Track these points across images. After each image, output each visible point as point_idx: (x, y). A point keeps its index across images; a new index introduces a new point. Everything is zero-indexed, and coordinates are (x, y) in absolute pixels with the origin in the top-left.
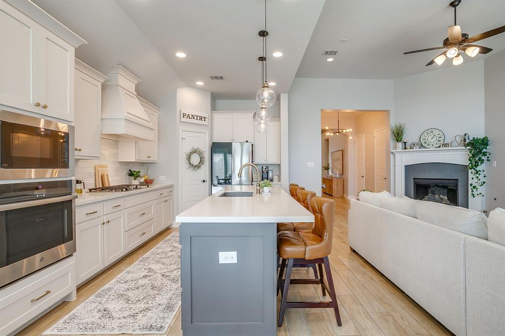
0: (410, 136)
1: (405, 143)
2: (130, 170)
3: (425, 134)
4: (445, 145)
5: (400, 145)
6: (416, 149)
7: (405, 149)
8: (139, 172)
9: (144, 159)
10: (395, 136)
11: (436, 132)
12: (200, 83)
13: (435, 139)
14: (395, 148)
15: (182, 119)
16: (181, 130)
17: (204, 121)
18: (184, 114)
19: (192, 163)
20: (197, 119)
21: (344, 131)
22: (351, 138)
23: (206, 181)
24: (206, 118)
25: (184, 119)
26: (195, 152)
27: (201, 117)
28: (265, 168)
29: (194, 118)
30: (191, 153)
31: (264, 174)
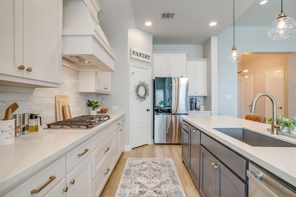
2: (89, 101)
8: (97, 102)
9: (102, 90)
12: (148, 24)
15: (133, 56)
16: (131, 65)
17: (149, 59)
18: (133, 51)
19: (139, 95)
20: (143, 57)
21: (244, 71)
22: (246, 77)
23: (149, 110)
24: (150, 56)
25: (134, 56)
26: (142, 85)
27: (146, 56)
28: (195, 99)
29: (141, 56)
30: (139, 86)
31: (192, 104)
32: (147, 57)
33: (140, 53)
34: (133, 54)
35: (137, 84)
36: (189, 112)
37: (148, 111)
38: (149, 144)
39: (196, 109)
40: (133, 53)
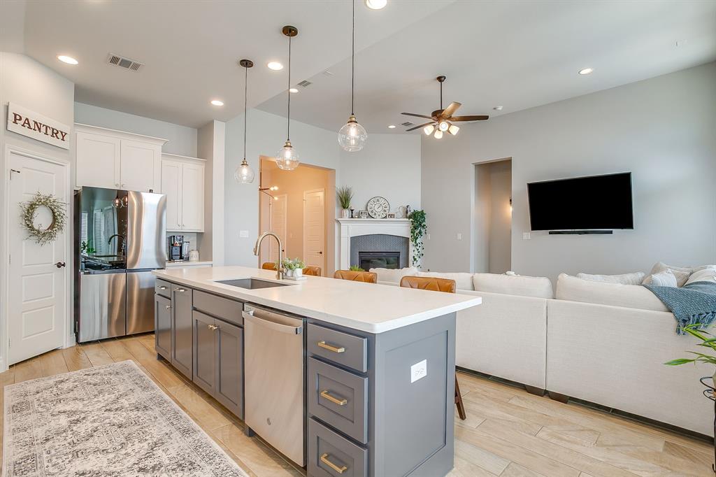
0: (357, 204)
1: (352, 210)
3: (372, 202)
4: (391, 216)
5: (347, 212)
6: (364, 218)
7: (352, 217)
10: (342, 201)
11: (382, 201)
12: (68, 60)
13: (381, 208)
14: (341, 216)
15: (12, 127)
16: (8, 152)
17: (63, 140)
18: (15, 115)
19: (36, 228)
20: (46, 134)
21: (272, 189)
22: (276, 198)
23: (64, 265)
24: (66, 134)
25: (17, 128)
26: (43, 204)
27: (55, 131)
28: (178, 238)
29: (39, 129)
30: (35, 204)
31: (174, 248)
32: (59, 135)
33: (36, 123)
34: (15, 122)
35: (27, 199)
36: (167, 264)
37: (59, 267)
38: (64, 348)
39: (181, 258)
40: (15, 119)
